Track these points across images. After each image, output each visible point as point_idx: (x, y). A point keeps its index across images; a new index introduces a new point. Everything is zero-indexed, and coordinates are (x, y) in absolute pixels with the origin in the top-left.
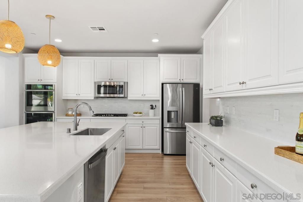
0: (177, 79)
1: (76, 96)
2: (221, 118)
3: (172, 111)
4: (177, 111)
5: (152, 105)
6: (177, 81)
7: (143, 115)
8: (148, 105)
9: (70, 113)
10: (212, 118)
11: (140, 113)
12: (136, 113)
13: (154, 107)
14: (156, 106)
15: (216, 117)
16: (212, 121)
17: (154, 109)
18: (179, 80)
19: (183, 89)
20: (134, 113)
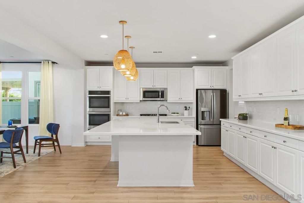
0: (209, 86)
1: (125, 99)
2: (246, 115)
3: (205, 111)
4: (209, 111)
5: (186, 107)
6: (209, 87)
7: (180, 115)
8: (182, 107)
9: (121, 113)
10: (240, 115)
11: (178, 113)
12: (174, 113)
13: (188, 108)
14: (189, 107)
15: (243, 114)
16: (240, 117)
17: (188, 110)
18: (210, 86)
19: (214, 94)
20: (172, 113)
